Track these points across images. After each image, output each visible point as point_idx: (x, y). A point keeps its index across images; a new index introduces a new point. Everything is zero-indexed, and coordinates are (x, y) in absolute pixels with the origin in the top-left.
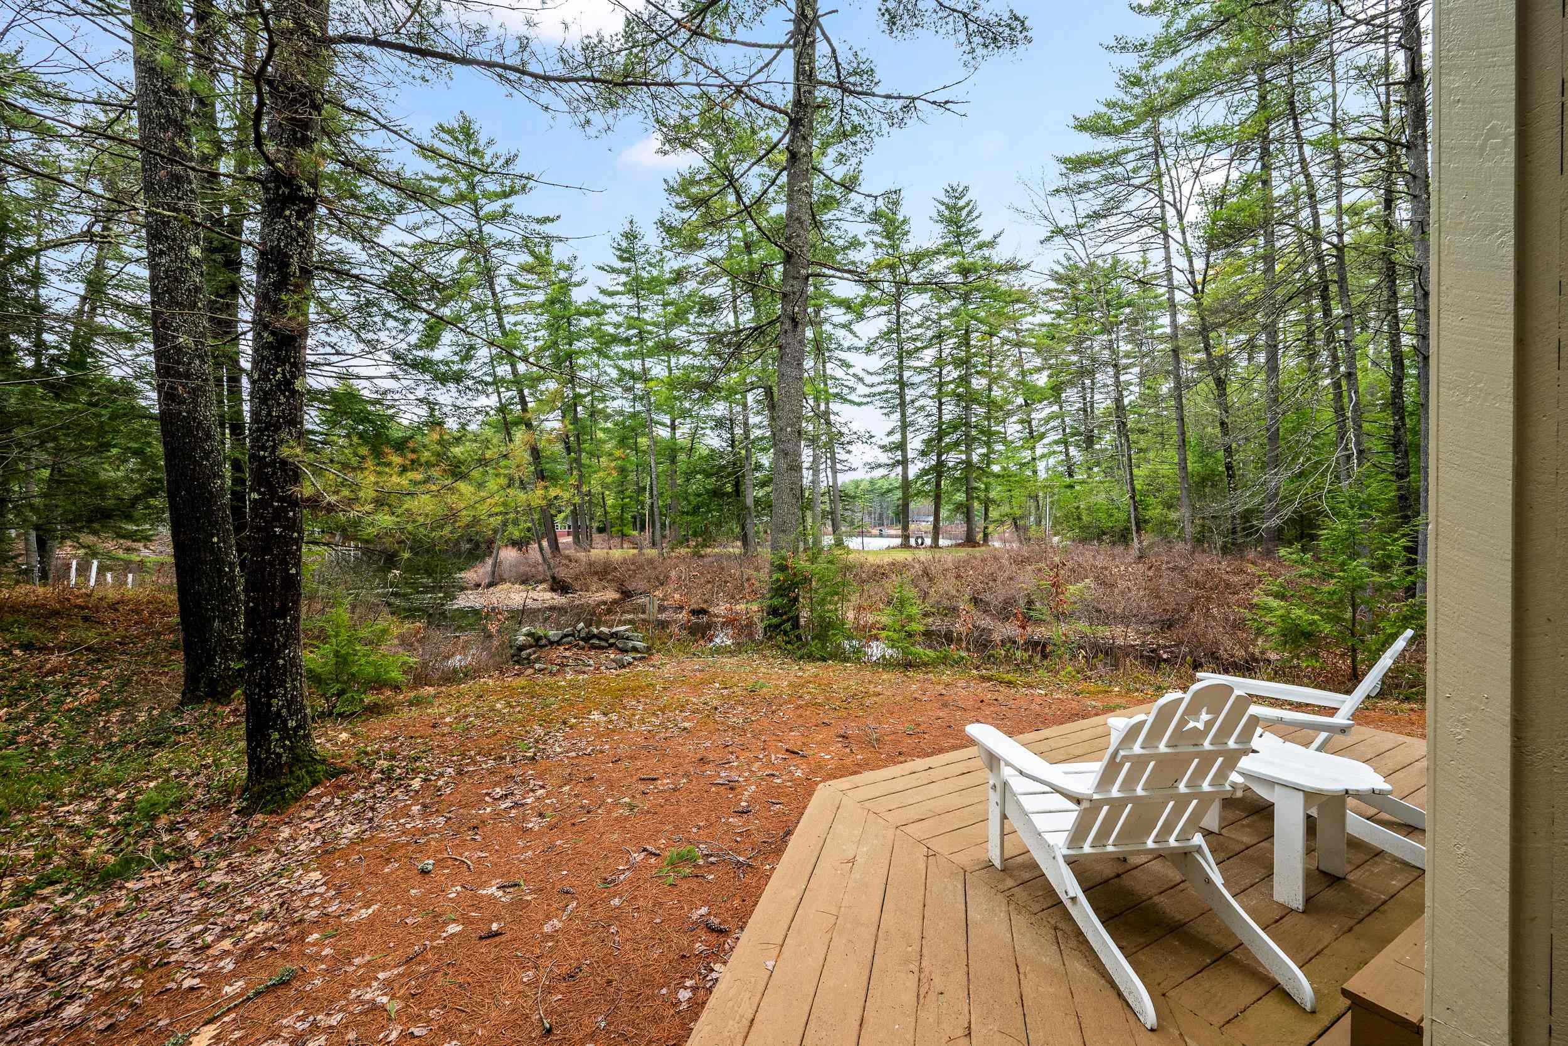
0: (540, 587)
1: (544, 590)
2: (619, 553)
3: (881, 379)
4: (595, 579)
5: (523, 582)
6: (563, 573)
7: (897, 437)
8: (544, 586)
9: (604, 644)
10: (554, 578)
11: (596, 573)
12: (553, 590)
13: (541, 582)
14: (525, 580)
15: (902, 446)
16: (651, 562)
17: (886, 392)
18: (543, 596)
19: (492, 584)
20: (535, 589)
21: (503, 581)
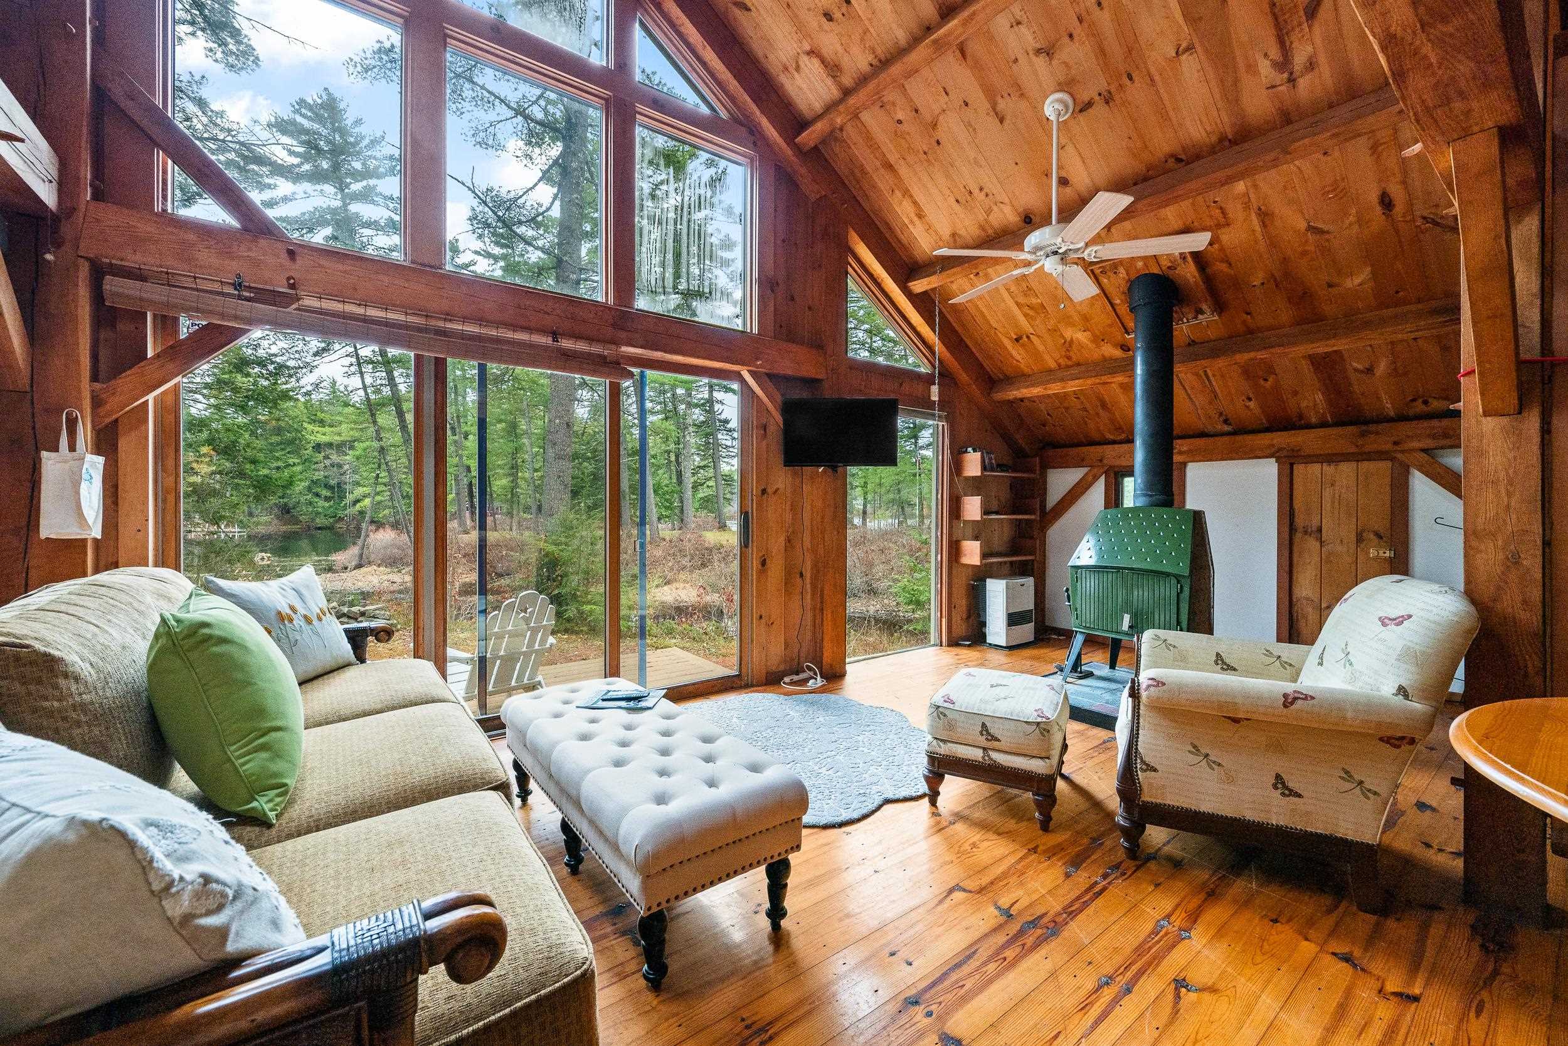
0: (406, 570)
1: (409, 572)
5: (390, 564)
8: (411, 568)
13: (409, 565)
14: (392, 562)
19: (359, 566)
20: (400, 571)
21: (370, 563)
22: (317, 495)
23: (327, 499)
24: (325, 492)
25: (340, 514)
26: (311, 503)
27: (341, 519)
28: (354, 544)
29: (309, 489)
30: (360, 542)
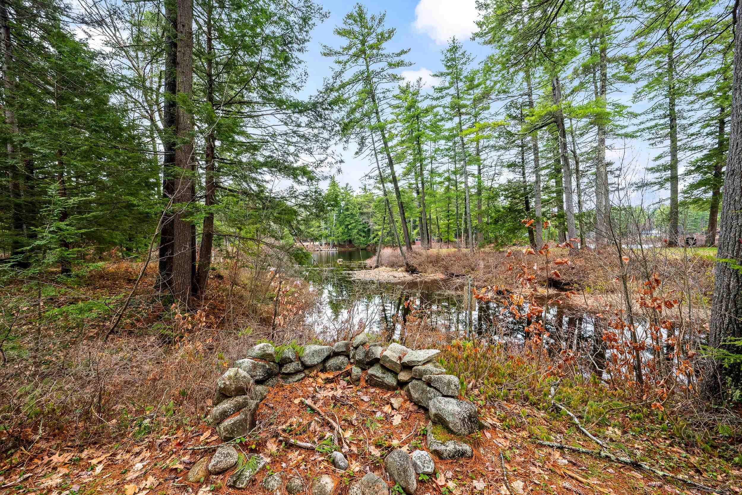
0: (400, 269)
1: (402, 271)
2: (444, 251)
3: (651, 116)
4: (431, 265)
5: (392, 266)
6: (413, 262)
7: (667, 160)
8: (402, 268)
9: (390, 380)
10: (407, 264)
11: (431, 262)
12: (407, 271)
13: (401, 266)
14: (393, 265)
15: (673, 167)
16: (465, 255)
17: (656, 126)
18: (401, 275)
19: (377, 267)
20: (396, 270)
21: (382, 265)
22: (361, 235)
23: (364, 237)
24: (363, 234)
25: (369, 243)
26: (358, 239)
27: (369, 245)
28: (375, 255)
29: (358, 233)
30: (377, 254)
